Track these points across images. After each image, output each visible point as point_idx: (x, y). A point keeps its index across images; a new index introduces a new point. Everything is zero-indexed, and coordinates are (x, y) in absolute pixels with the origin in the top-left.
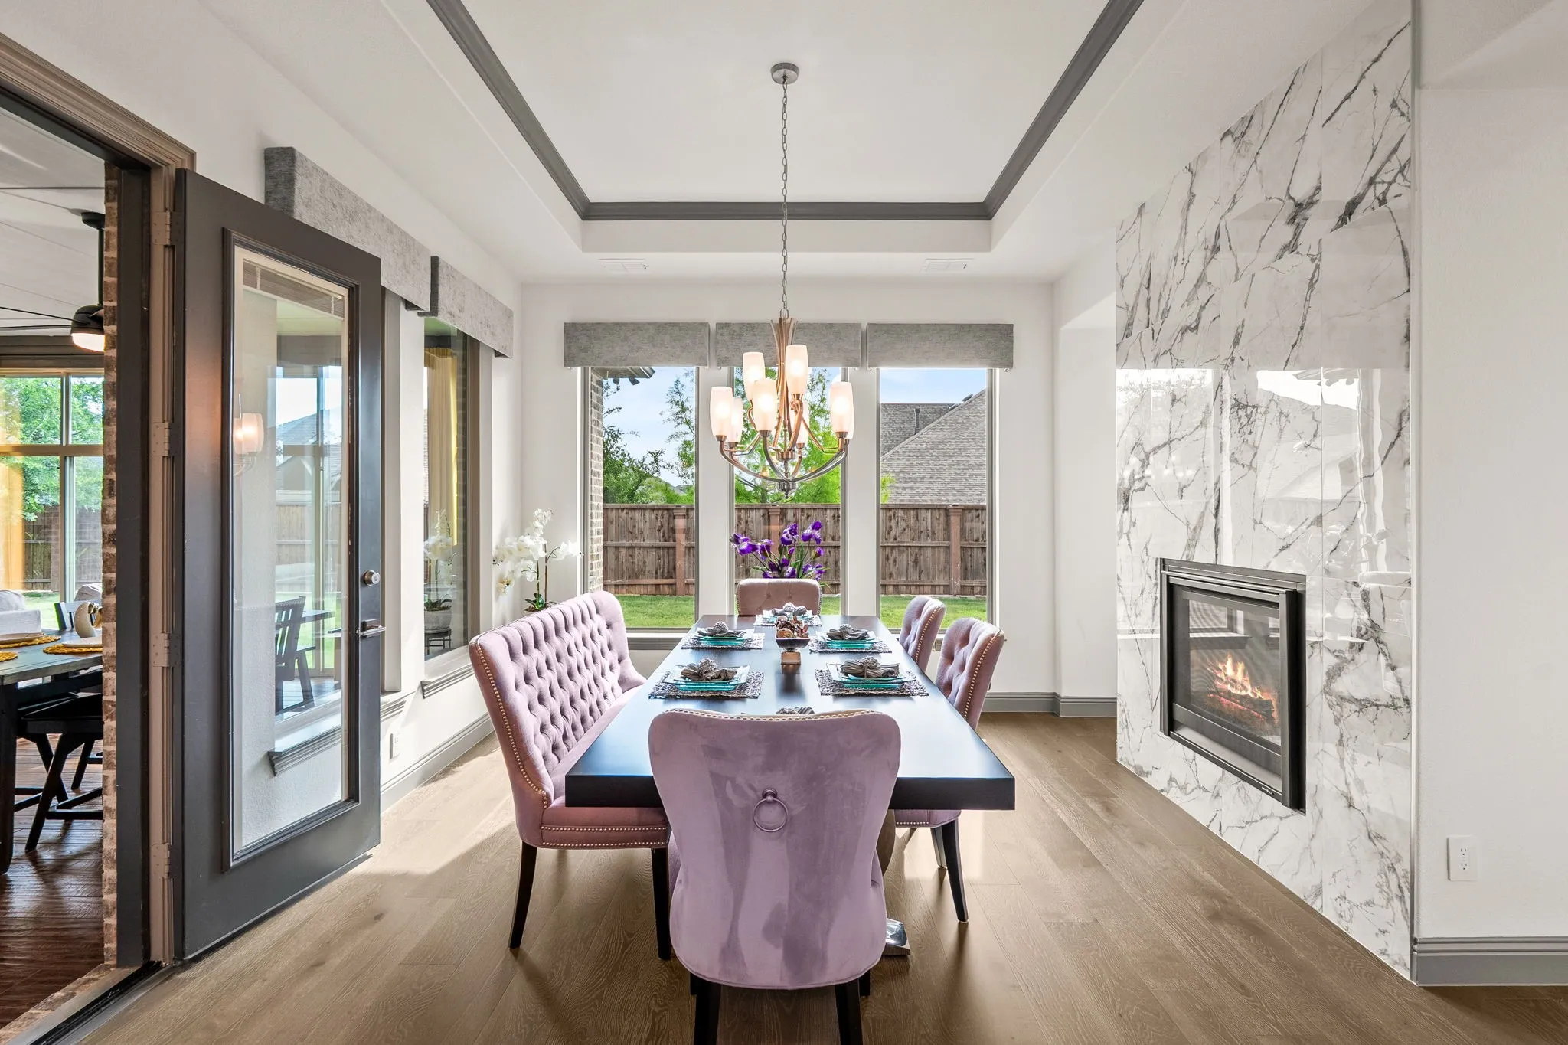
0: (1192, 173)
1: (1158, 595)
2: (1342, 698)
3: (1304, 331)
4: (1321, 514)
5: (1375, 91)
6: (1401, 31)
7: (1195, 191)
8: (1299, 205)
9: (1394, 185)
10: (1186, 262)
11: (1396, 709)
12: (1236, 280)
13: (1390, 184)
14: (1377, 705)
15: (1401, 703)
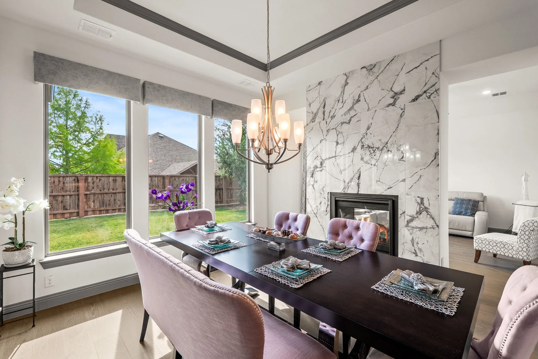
0: (347, 76)
1: (329, 204)
2: (413, 228)
3: (398, 128)
4: (405, 179)
5: (426, 68)
6: (436, 55)
7: (348, 81)
8: (396, 94)
9: (433, 94)
10: (344, 102)
11: (434, 228)
12: (368, 110)
13: (432, 94)
14: (427, 228)
15: (436, 227)
